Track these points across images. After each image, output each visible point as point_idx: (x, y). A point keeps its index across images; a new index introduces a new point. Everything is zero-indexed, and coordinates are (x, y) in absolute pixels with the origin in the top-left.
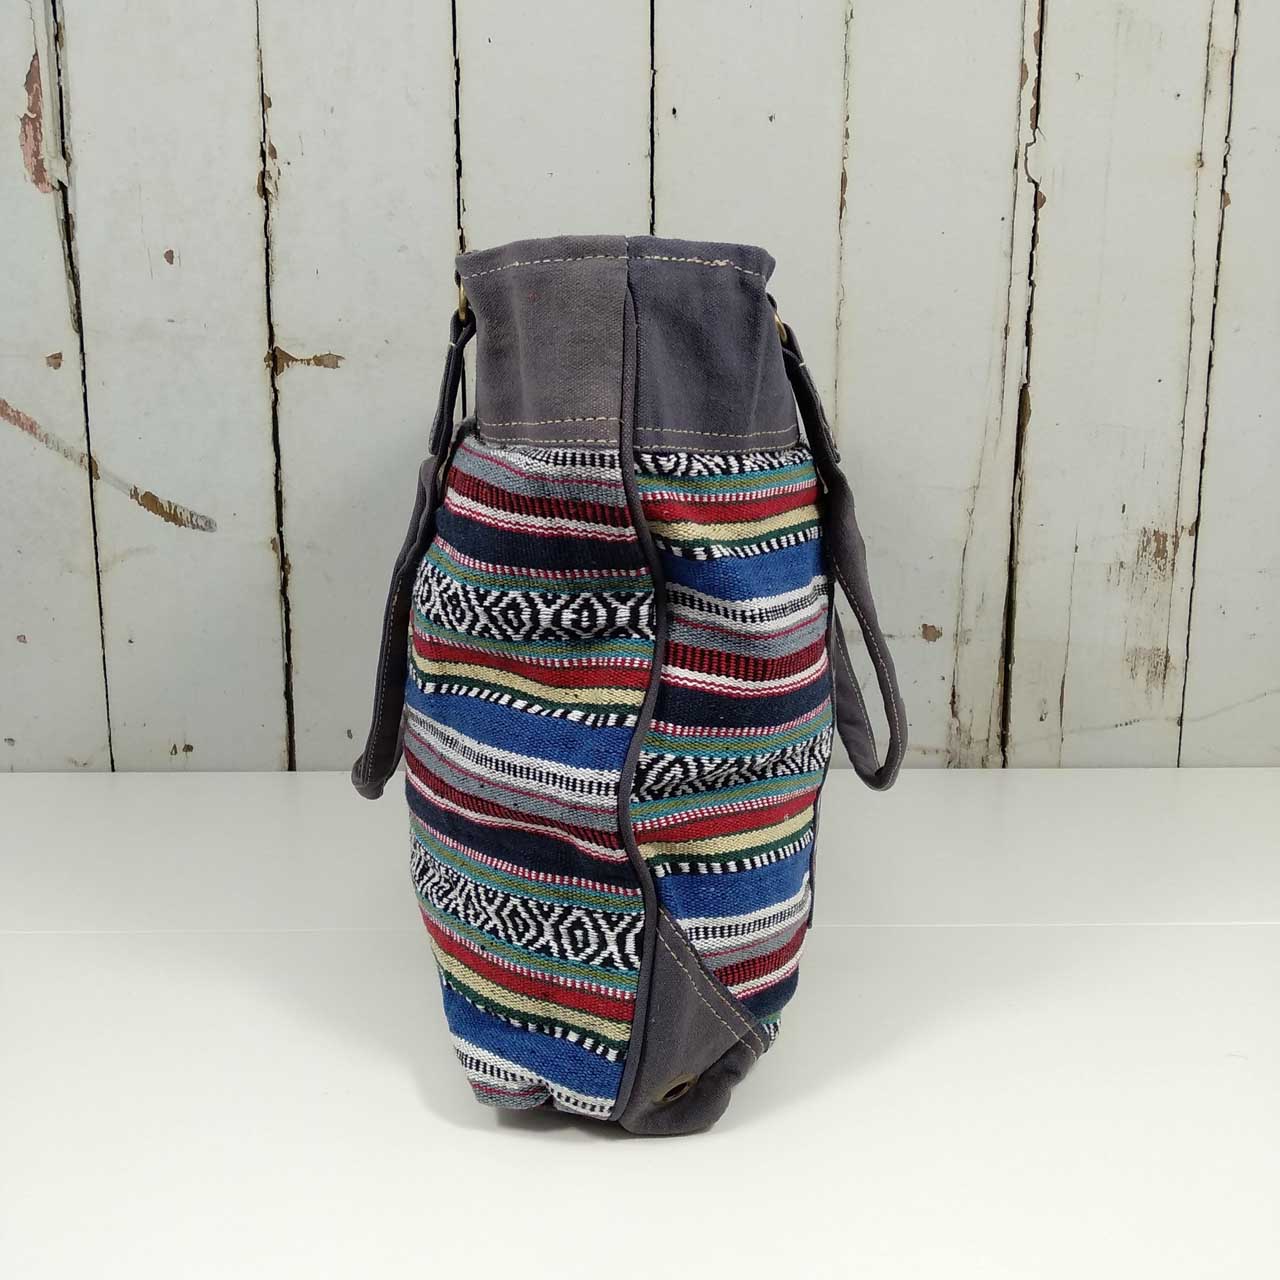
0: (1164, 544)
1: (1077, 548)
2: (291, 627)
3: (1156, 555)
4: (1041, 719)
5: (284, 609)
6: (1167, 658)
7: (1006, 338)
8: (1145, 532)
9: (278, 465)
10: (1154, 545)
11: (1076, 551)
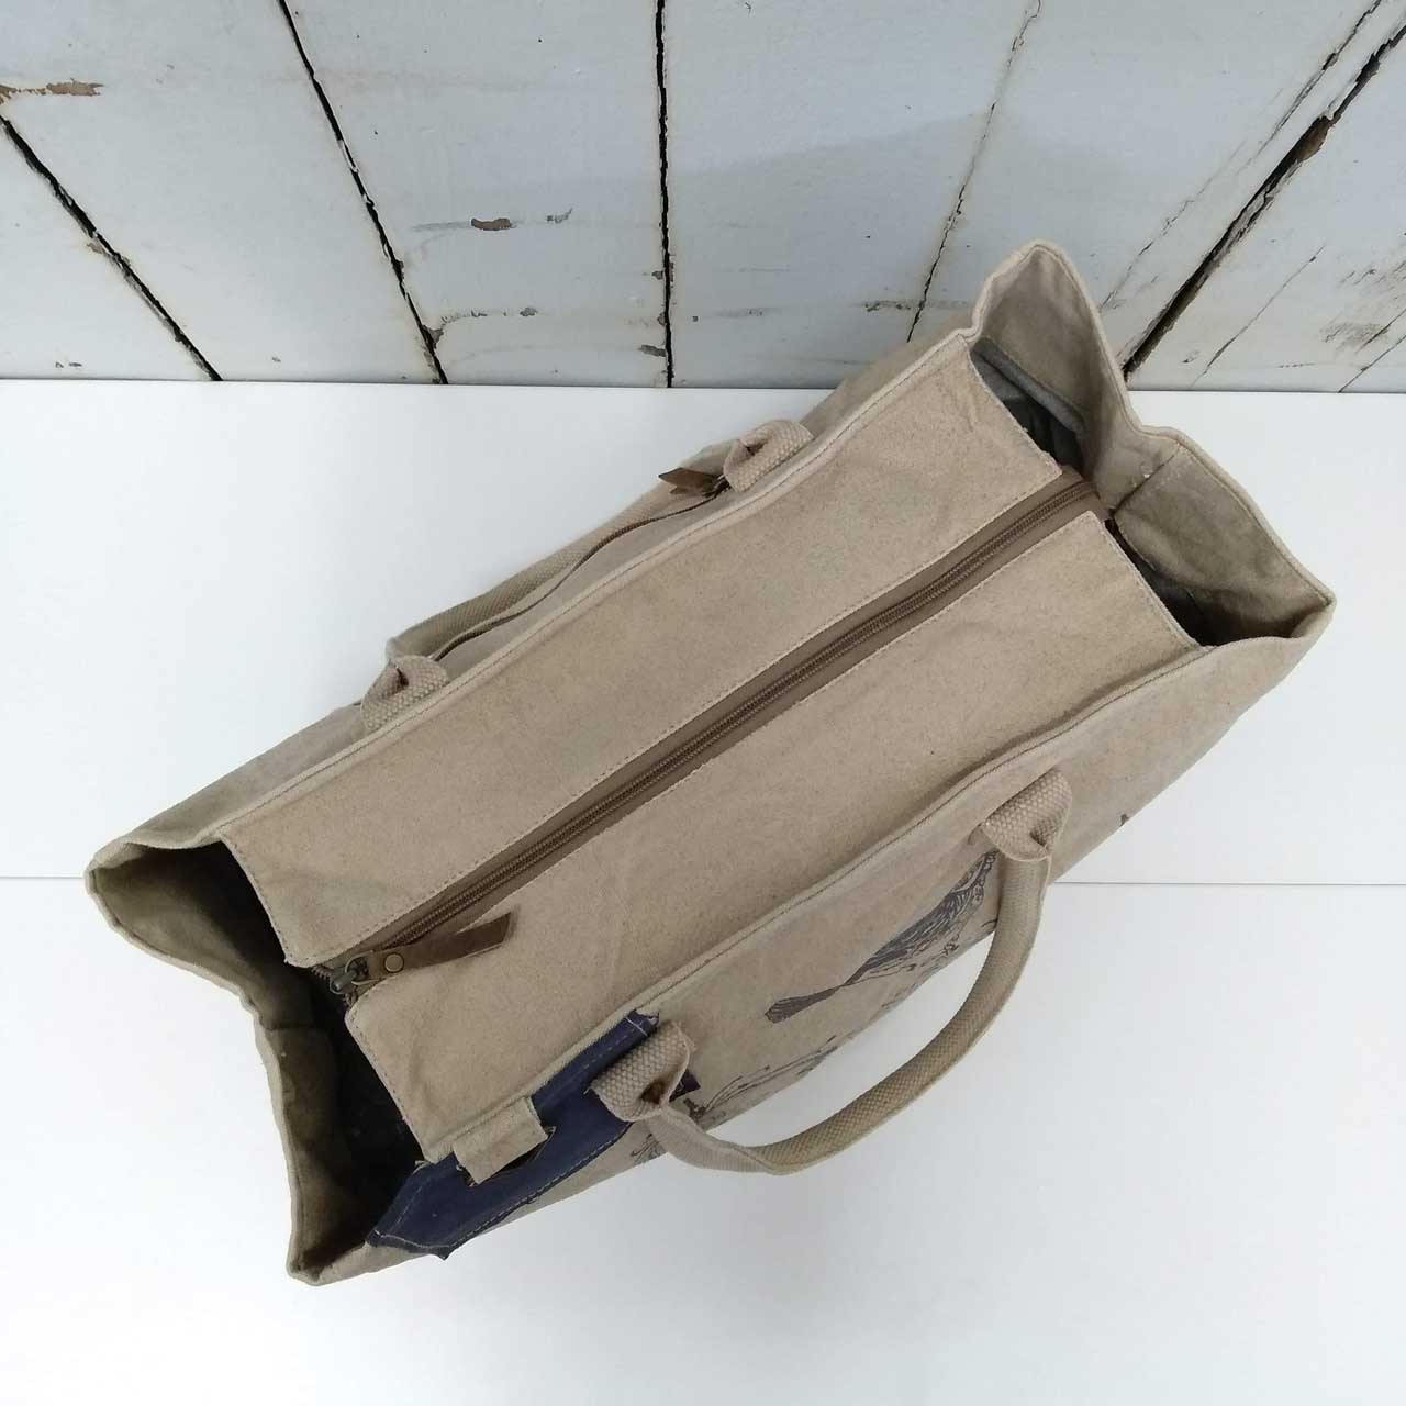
1: (1314, 258)
2: (156, 299)
4: (1186, 362)
5: (139, 288)
7: (1325, 68)
9: (54, 182)
11: (1312, 260)
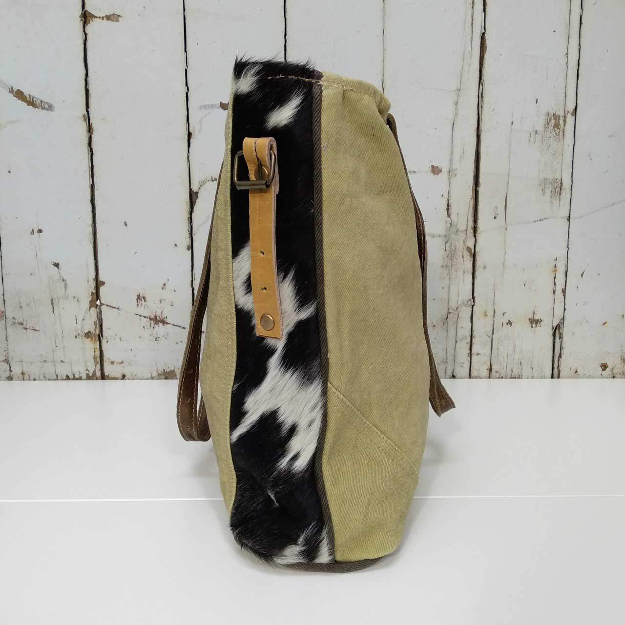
0: (559, 120)
1: (512, 122)
2: (94, 164)
3: (554, 127)
4: (495, 218)
5: (90, 153)
6: (561, 184)
7: (473, 8)
8: (549, 114)
9: (87, 75)
10: (553, 121)
11: (512, 124)
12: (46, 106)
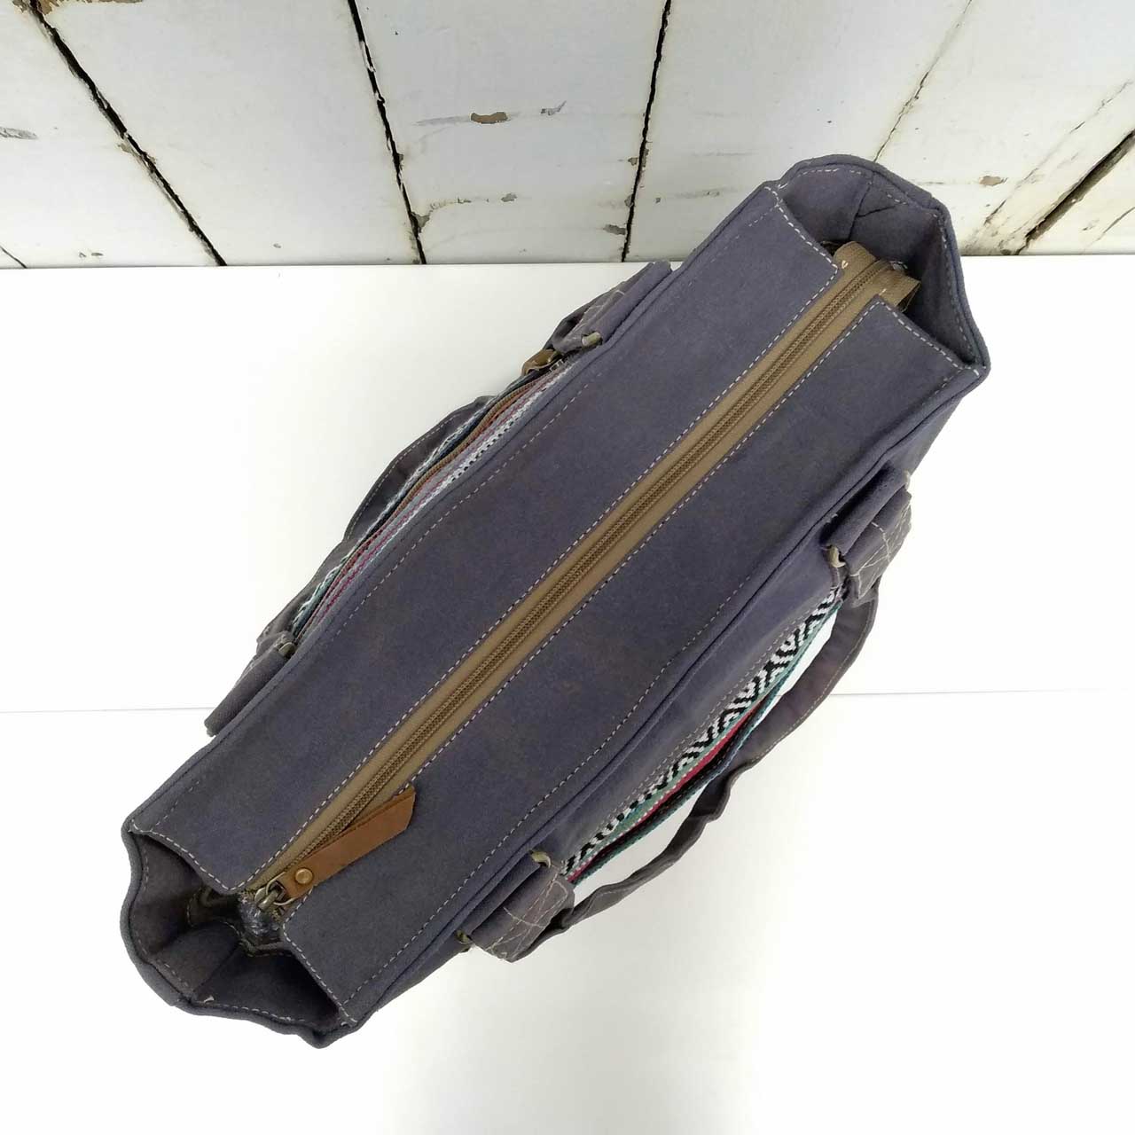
2: (176, 193)
4: (1085, 229)
5: (162, 184)
9: (92, 87)
12: (13, 134)
